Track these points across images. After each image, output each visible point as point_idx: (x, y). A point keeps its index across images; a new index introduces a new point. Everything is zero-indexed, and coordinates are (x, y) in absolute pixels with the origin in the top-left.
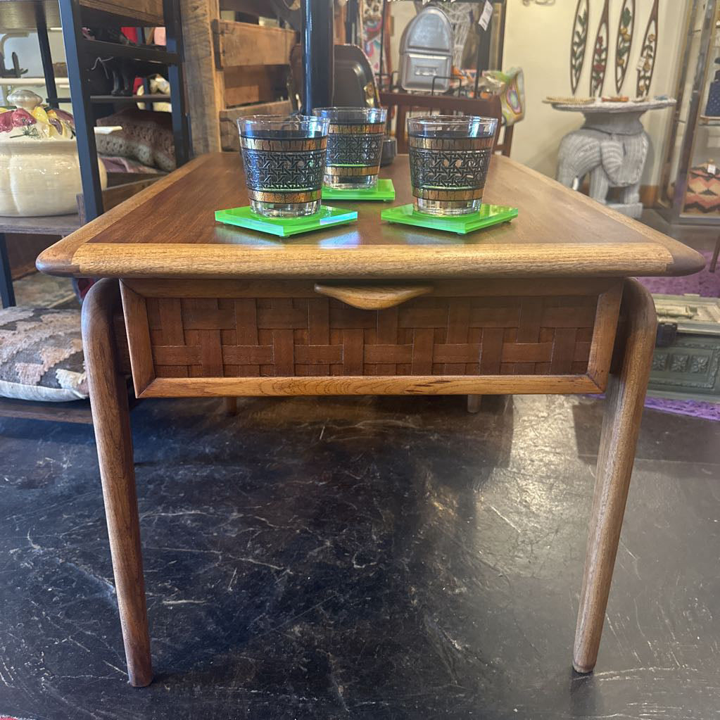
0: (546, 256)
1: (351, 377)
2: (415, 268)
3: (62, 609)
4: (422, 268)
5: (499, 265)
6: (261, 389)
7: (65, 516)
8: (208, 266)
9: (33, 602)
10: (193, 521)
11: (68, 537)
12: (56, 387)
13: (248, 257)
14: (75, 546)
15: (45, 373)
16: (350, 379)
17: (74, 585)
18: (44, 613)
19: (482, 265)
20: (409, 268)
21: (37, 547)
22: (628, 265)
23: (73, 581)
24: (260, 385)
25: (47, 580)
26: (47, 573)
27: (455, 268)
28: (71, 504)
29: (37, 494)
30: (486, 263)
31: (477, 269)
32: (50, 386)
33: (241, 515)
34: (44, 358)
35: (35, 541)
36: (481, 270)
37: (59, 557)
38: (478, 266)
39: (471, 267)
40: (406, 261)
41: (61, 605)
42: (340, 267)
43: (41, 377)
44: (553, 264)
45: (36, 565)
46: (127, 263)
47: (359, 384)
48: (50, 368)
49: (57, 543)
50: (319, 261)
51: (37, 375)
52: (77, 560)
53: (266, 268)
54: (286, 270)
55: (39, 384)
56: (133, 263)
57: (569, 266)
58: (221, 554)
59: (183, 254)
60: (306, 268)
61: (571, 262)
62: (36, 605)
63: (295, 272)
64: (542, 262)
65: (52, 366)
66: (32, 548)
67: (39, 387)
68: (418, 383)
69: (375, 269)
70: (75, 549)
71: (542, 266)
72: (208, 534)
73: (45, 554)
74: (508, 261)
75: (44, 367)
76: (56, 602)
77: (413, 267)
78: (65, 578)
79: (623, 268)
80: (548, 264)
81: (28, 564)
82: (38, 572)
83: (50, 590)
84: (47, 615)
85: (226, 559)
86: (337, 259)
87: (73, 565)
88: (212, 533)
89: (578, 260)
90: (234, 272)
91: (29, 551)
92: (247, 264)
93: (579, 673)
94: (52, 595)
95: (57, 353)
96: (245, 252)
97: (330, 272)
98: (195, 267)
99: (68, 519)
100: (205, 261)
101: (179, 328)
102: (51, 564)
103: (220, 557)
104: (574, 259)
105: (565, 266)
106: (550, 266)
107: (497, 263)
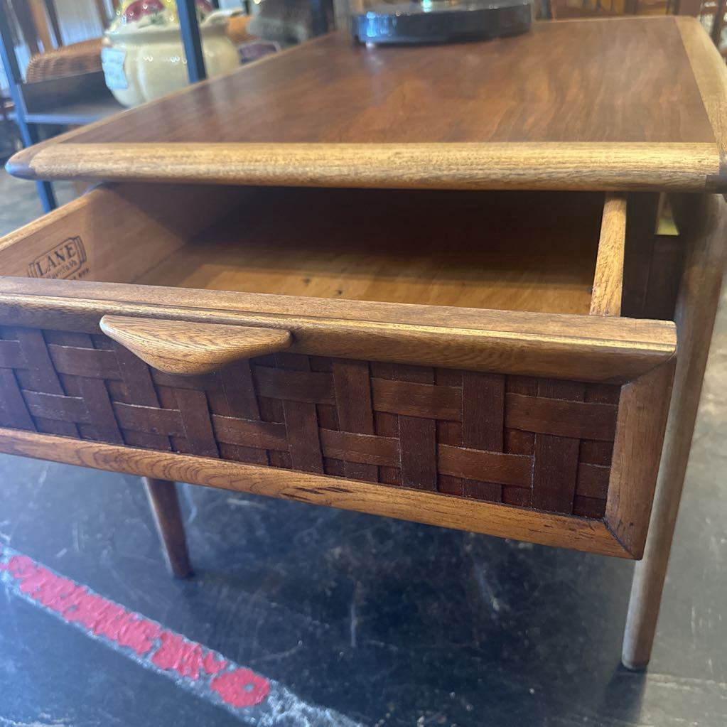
0: (534, 161)
2: (363, 174)
4: (373, 174)
5: (468, 172)
19: (445, 172)
20: (356, 174)
22: (648, 175)
27: (411, 176)
31: (438, 178)
36: (444, 179)
38: (440, 173)
39: (434, 175)
44: (540, 171)
53: (201, 172)
54: (221, 174)
57: (560, 175)
61: (564, 170)
63: (231, 177)
64: (526, 169)
69: (318, 175)
71: (523, 175)
74: (480, 167)
77: (361, 173)
80: (533, 172)
89: (576, 167)
97: (268, 178)
98: (134, 170)
104: (572, 165)
105: (555, 175)
106: (535, 174)
107: (466, 170)
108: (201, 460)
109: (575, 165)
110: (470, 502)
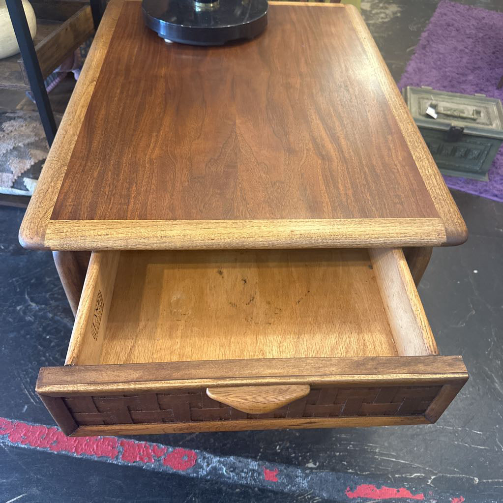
0: (363, 237)
3: (58, 351)
7: (47, 279)
8: (137, 246)
9: (39, 347)
11: (52, 296)
12: (25, 190)
13: (164, 238)
14: (57, 303)
15: (16, 180)
17: (62, 333)
18: (47, 354)
19: (321, 244)
20: (273, 246)
21: (34, 305)
22: (416, 243)
23: (61, 331)
25: (44, 329)
26: (44, 324)
28: (49, 269)
29: (25, 260)
30: (324, 243)
31: (317, 246)
32: (20, 189)
34: (12, 169)
35: (32, 300)
37: (49, 312)
38: (318, 244)
40: (271, 241)
41: (57, 349)
42: (227, 246)
43: (13, 183)
44: (368, 243)
45: (35, 318)
48: (18, 177)
49: (45, 302)
50: (213, 241)
51: (10, 181)
52: (61, 315)
53: (177, 247)
54: (191, 247)
55: (12, 187)
59: (120, 235)
60: (204, 247)
61: (379, 242)
62: (42, 348)
64: (361, 242)
65: (20, 175)
66: (30, 305)
67: (13, 189)
69: (251, 247)
70: (58, 306)
71: (359, 245)
73: (40, 310)
74: (338, 241)
75: (14, 176)
76: (53, 347)
78: (56, 328)
79: (412, 245)
80: (364, 243)
81: (31, 317)
82: (38, 324)
83: (48, 337)
84: (50, 356)
86: (225, 239)
87: (59, 318)
89: (384, 240)
90: (155, 249)
91: (29, 307)
92: (165, 244)
94: (50, 341)
95: (21, 164)
96: (162, 232)
98: (130, 247)
99: (49, 281)
100: (135, 242)
102: (44, 317)
104: (381, 239)
105: (375, 245)
106: (365, 244)
107: (331, 242)
108: (237, 422)
109: (383, 239)
110: (371, 418)
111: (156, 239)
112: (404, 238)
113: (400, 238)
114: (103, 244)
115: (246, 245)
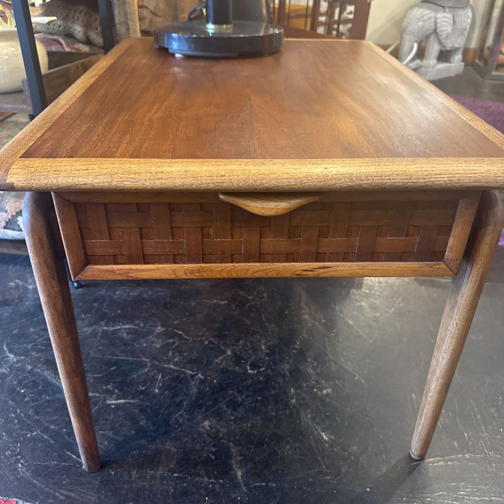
0: (420, 173)
1: (250, 264)
2: (306, 184)
3: (32, 407)
4: (313, 184)
5: (380, 181)
6: (175, 274)
7: (32, 330)
8: (125, 183)
9: (10, 402)
10: (128, 334)
11: (34, 347)
12: (18, 231)
13: (160, 174)
14: (39, 355)
15: (9, 219)
16: (249, 266)
17: (40, 387)
18: (18, 411)
19: (365, 182)
20: (301, 185)
21: (11, 356)
22: (490, 182)
23: (40, 384)
24: (174, 271)
25: (20, 383)
26: (20, 377)
27: (341, 184)
28: (36, 319)
29: (10, 311)
30: (369, 180)
31: (360, 185)
32: (13, 229)
33: (164, 329)
34: (7, 208)
35: (10, 351)
36: (364, 186)
37: (28, 364)
38: (361, 182)
39: (355, 184)
40: (299, 178)
41: (31, 404)
42: (241, 185)
43: (7, 223)
44: (427, 180)
45: (11, 371)
46: (55, 181)
47: (256, 269)
48: (13, 216)
49: (26, 353)
50: (223, 178)
51: (3, 220)
52: (41, 367)
53: (177, 185)
54: (194, 186)
55: (5, 228)
56: (60, 180)
57: (439, 182)
58: (150, 362)
59: (104, 171)
60: (212, 185)
61: (442, 179)
62: (13, 404)
63: (203, 188)
64: (418, 179)
65: (14, 214)
66: (8, 357)
67: (6, 230)
68: (305, 268)
69: (272, 186)
70: (40, 358)
71: (417, 182)
72: (139, 344)
73: (18, 362)
74: (387, 178)
75: (8, 215)
76: (27, 402)
77: (304, 183)
78: (34, 382)
79: (485, 185)
80: (422, 180)
81: (6, 369)
82: (13, 377)
83: (22, 391)
84: (21, 412)
85: (153, 365)
86: (238, 176)
87: (39, 370)
88: (142, 344)
89: (448, 177)
90: (148, 188)
91: (6, 359)
92: (160, 181)
93: (414, 459)
94: (24, 395)
95: (17, 204)
96: (158, 169)
97: (233, 188)
98: (115, 183)
99: (34, 332)
100: (122, 178)
101: (104, 226)
102: (22, 369)
103: (149, 364)
104: (445, 176)
105: (437, 183)
106: (424, 182)
107: (379, 180)
109: (448, 175)
111: (149, 175)
112: (474, 175)
113: (468, 175)
114: (80, 179)
115: (267, 183)
